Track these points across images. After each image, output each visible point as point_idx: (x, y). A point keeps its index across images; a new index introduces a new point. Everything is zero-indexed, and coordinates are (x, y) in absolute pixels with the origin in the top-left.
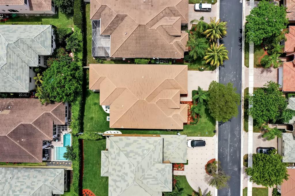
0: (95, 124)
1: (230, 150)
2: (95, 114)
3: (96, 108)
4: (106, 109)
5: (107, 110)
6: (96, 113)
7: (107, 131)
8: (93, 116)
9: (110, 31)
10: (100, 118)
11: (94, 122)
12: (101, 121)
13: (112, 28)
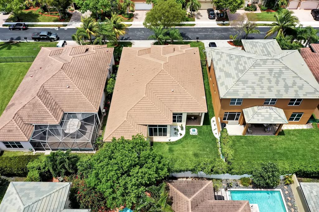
0: (204, 150)
1: (215, 33)
2: (188, 150)
3: (177, 149)
4: (179, 135)
5: (181, 135)
6: (186, 149)
7: (214, 134)
8: (191, 153)
9: (58, 111)
10: (195, 144)
11: (201, 152)
12: (198, 142)
13: (55, 107)
